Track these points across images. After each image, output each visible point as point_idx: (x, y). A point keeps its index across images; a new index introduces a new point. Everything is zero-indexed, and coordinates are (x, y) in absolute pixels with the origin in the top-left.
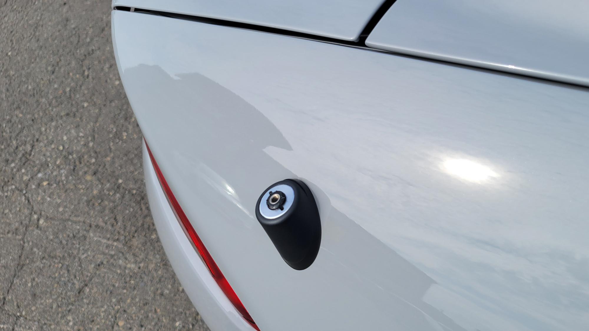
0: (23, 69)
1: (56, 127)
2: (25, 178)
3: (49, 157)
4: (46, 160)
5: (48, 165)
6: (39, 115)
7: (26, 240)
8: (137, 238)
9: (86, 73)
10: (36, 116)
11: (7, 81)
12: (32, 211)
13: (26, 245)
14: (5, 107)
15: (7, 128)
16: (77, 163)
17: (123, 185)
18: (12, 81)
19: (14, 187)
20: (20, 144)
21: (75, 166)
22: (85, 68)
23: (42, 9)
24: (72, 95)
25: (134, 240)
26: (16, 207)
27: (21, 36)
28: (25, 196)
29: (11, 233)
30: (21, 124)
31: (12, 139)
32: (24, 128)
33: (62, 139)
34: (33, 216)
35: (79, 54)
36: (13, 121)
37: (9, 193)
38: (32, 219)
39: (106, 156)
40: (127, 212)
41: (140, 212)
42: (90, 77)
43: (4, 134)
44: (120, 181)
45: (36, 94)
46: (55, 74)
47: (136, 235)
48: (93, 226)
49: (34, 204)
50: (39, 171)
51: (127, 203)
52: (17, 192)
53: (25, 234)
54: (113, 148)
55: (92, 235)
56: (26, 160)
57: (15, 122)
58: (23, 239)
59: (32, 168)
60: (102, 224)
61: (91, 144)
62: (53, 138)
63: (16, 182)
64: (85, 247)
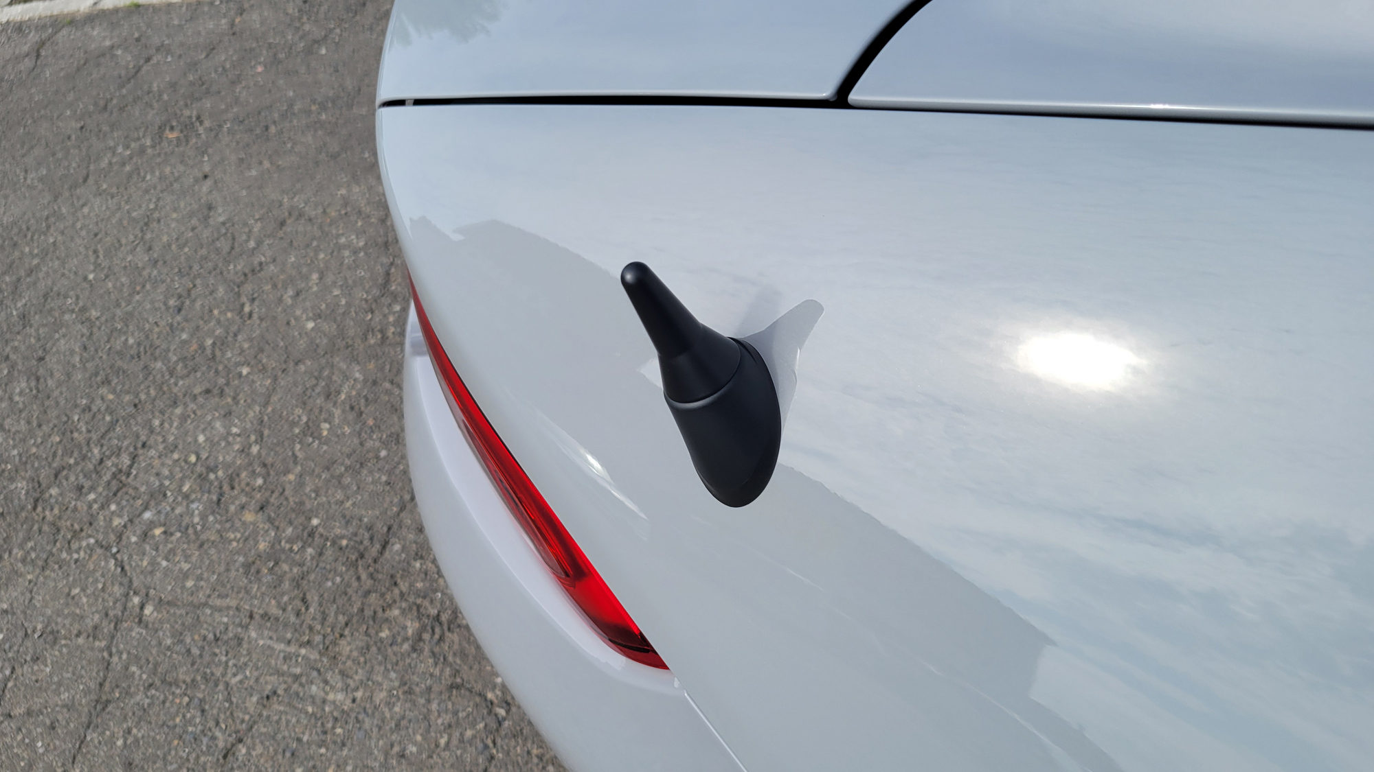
0: (118, 305)
1: (184, 418)
2: (117, 522)
3: (167, 478)
4: (161, 485)
5: (165, 495)
6: (148, 394)
7: (114, 650)
8: (349, 639)
9: (247, 309)
10: (143, 397)
11: (85, 331)
12: (130, 589)
13: (115, 659)
14: (79, 381)
15: (81, 424)
16: (226, 487)
17: (321, 530)
18: (95, 330)
19: (92, 541)
20: (107, 453)
21: (221, 495)
22: (244, 299)
23: (159, 188)
24: (218, 353)
25: (343, 642)
26: (96, 581)
27: (115, 241)
28: (116, 559)
29: (85, 635)
30: (111, 414)
31: (92, 445)
32: (117, 421)
33: (196, 441)
34: (131, 600)
35: (232, 272)
36: (94, 409)
37: (82, 553)
38: (130, 605)
39: (288, 472)
40: (329, 584)
41: (355, 584)
42: (255, 316)
43: (76, 435)
44: (315, 522)
45: (142, 353)
46: (183, 312)
47: (346, 632)
48: (257, 617)
49: (134, 574)
50: (146, 508)
51: (328, 567)
52: (99, 551)
53: (113, 637)
54: (300, 455)
55: (253, 634)
56: (119, 485)
57: (99, 410)
58: (108, 648)
59: (132, 501)
60: (274, 611)
61: (255, 449)
62: (176, 439)
63: (97, 531)
64: (239, 660)
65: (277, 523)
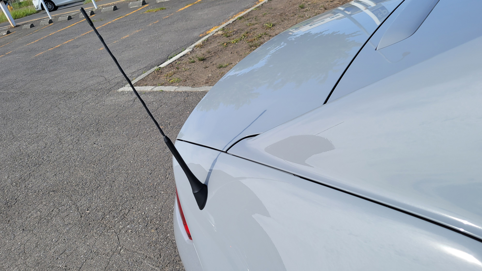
2: (121, 227)
3: (136, 217)
4: (134, 219)
5: (134, 222)
9: (167, 176)
10: (135, 195)
13: (111, 262)
16: (149, 222)
20: (123, 209)
21: (147, 224)
24: (157, 187)
28: (118, 236)
30: (127, 198)
33: (145, 209)
34: (118, 247)
37: (110, 233)
39: (165, 221)
41: (174, 253)
42: (169, 178)
44: (168, 235)
46: (151, 175)
48: (148, 257)
49: (121, 241)
50: (128, 225)
51: (168, 248)
52: (114, 233)
53: (112, 256)
54: (170, 217)
55: (145, 262)
56: (123, 218)
59: (125, 222)
60: (152, 257)
62: (140, 207)
65: (159, 234)
